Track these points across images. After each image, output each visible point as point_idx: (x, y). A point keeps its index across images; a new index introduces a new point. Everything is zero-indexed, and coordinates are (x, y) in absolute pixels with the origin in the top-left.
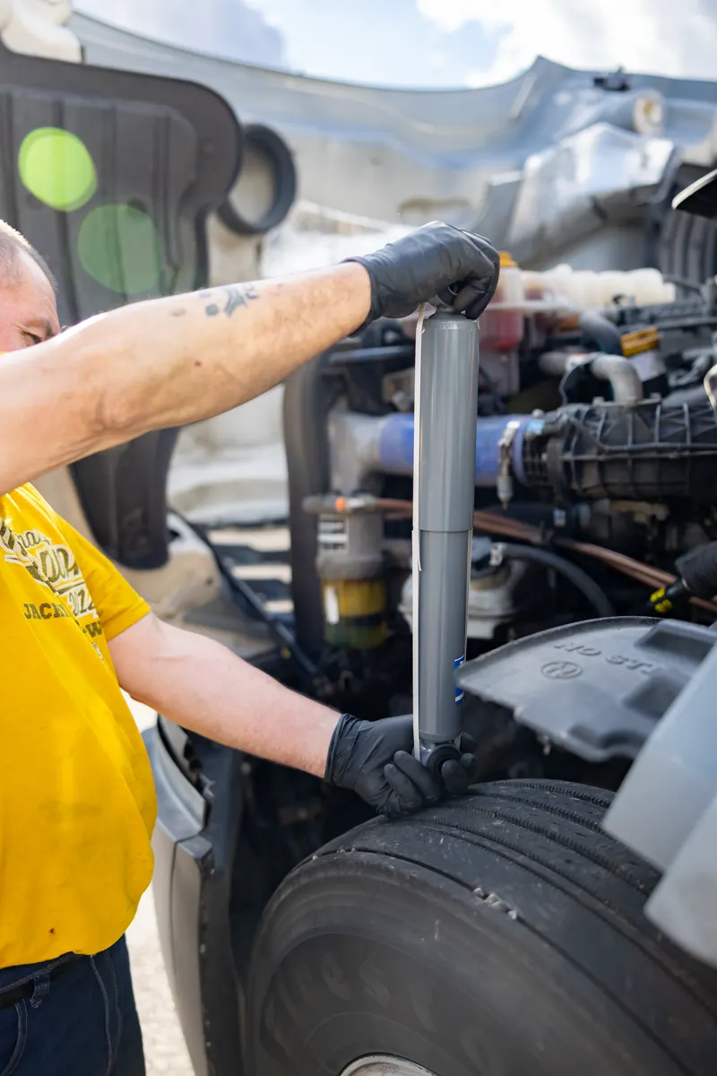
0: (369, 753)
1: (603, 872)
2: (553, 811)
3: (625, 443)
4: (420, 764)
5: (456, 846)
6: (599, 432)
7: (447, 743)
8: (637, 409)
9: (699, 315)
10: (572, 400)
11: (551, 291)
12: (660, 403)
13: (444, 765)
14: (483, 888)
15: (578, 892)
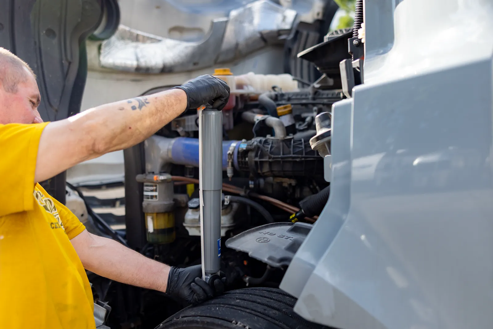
0: (184, 280)
1: (277, 312)
2: (257, 295)
3: (280, 154)
4: (205, 282)
5: (223, 309)
6: (269, 149)
7: (215, 273)
8: (284, 141)
9: (308, 99)
10: (258, 136)
11: (247, 85)
12: (293, 138)
13: (215, 281)
14: (235, 321)
15: (269, 319)
